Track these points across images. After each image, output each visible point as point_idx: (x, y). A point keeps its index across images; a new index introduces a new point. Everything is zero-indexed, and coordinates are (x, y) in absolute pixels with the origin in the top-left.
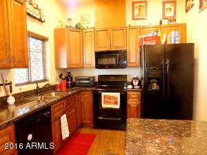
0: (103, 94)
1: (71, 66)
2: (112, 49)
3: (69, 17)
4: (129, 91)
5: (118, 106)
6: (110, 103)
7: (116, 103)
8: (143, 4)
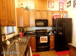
0: (41, 37)
1: (25, 26)
2: (42, 19)
3: (22, 3)
4: (50, 35)
5: (47, 42)
6: (44, 41)
7: (46, 40)
8: (53, 2)
